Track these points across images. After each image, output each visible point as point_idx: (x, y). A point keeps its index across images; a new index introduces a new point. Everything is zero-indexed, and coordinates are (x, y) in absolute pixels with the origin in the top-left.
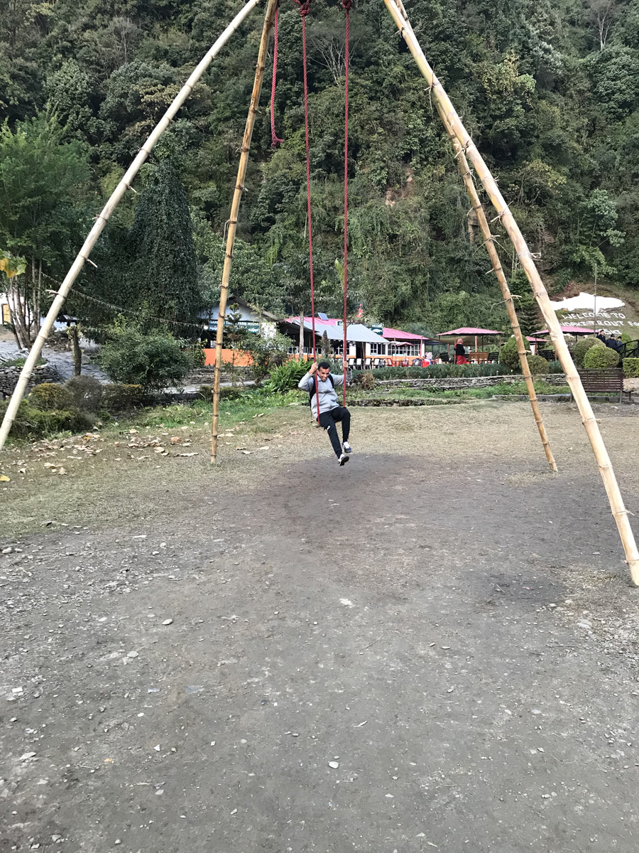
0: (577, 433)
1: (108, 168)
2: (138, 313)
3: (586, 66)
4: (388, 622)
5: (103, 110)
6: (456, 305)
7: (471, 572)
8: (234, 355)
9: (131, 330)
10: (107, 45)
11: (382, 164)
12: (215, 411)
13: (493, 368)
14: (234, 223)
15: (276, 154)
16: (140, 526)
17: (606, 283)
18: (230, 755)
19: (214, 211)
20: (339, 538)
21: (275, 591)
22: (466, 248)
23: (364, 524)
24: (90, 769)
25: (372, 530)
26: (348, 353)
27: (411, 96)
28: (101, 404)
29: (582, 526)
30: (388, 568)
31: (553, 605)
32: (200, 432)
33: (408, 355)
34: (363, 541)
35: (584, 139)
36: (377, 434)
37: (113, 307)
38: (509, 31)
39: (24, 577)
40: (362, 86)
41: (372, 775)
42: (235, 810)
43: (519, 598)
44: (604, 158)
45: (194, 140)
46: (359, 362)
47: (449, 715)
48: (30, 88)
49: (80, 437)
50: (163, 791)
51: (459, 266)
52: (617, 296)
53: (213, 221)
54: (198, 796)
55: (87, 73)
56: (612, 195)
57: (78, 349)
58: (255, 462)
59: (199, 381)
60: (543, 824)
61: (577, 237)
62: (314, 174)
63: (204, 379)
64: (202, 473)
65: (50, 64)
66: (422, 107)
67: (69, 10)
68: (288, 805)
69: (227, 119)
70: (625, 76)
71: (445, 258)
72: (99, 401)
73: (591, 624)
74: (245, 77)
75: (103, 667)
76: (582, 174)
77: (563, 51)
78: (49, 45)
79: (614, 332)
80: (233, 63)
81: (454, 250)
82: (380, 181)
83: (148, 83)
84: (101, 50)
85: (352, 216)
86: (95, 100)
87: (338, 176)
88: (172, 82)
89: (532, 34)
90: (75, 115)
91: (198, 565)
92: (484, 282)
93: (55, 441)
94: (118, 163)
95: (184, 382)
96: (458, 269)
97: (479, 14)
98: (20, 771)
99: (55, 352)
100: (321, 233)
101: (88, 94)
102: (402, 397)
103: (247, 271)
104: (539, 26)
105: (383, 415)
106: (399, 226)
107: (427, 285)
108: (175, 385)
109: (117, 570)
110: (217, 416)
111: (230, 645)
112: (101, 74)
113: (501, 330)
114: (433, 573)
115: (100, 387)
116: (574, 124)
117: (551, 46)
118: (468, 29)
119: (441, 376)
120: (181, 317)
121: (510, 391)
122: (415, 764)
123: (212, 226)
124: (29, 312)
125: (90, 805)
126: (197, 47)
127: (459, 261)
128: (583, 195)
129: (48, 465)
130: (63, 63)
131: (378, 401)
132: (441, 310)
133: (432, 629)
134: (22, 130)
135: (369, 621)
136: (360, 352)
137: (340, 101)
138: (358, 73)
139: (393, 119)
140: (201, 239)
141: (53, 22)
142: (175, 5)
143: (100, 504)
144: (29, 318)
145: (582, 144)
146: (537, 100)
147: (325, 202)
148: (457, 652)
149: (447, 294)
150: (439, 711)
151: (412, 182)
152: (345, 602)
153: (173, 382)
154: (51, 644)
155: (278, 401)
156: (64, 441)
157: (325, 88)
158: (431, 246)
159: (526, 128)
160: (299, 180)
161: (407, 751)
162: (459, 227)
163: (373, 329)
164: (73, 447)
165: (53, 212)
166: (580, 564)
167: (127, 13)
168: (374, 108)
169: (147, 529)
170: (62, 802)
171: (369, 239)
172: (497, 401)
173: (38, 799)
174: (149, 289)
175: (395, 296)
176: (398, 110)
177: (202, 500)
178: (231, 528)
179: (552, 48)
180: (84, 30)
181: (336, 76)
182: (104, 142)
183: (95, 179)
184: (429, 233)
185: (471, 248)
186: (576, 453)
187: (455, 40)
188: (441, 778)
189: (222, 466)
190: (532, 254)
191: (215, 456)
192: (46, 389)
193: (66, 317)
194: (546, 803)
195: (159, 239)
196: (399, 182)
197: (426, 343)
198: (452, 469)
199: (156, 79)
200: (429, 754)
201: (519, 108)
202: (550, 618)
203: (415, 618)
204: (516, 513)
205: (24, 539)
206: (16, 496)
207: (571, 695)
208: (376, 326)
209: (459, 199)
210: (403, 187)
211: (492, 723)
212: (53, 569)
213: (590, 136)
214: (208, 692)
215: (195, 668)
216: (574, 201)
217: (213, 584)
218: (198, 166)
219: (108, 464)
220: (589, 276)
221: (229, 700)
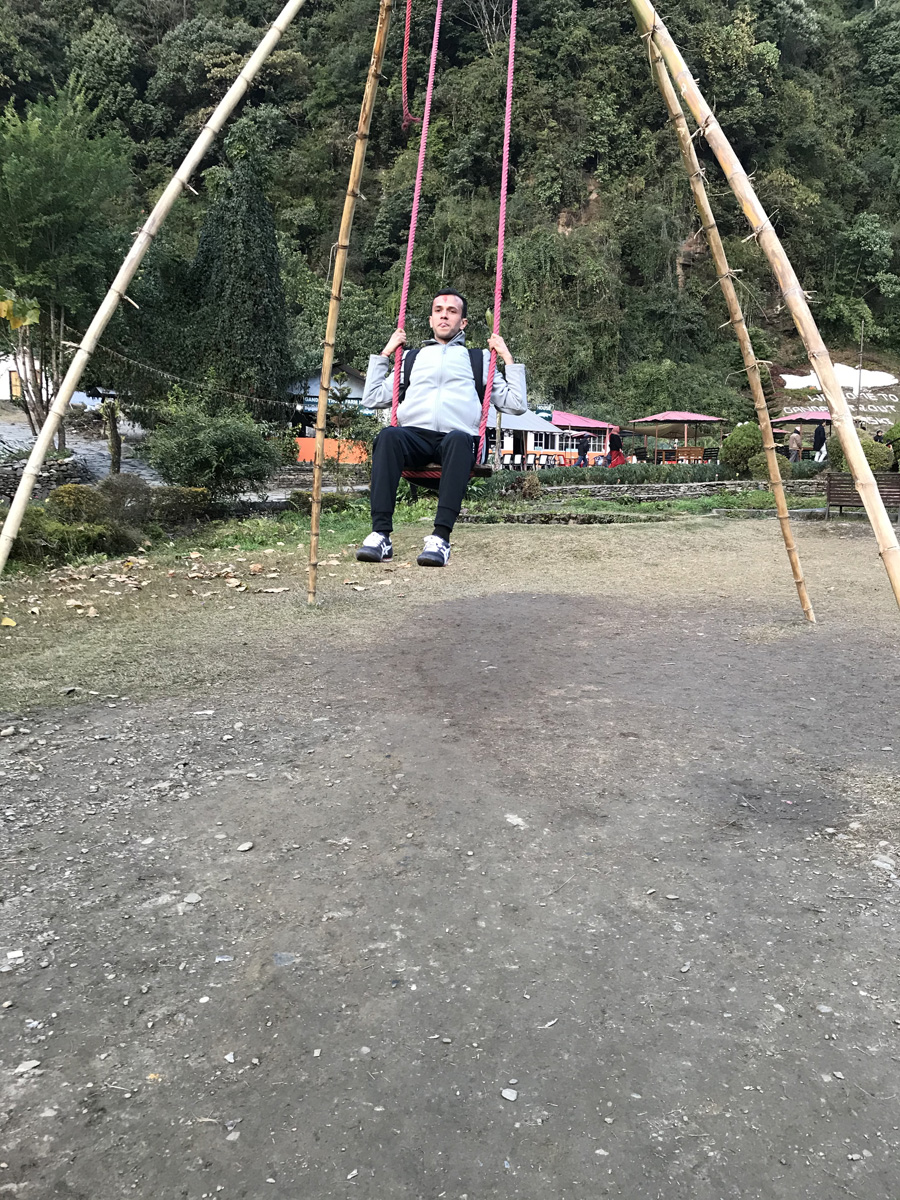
0: (838, 566)
1: (159, 176)
2: (202, 385)
3: (852, 32)
4: (581, 854)
5: (152, 89)
6: (658, 379)
7: (702, 775)
8: (339, 447)
9: (193, 409)
11: (555, 174)
12: (313, 529)
13: (711, 469)
14: (344, 247)
15: (401, 157)
16: (205, 696)
17: (872, 350)
18: (346, 1074)
19: (312, 238)
20: (499, 720)
21: (406, 800)
22: (673, 297)
23: (536, 698)
24: (123, 1092)
25: (547, 706)
26: (502, 447)
27: (598, 73)
28: (149, 515)
29: (861, 707)
30: (575, 767)
31: (831, 830)
32: (291, 558)
34: (534, 724)
35: (848, 140)
36: (547, 563)
37: (167, 375)
39: (31, 773)
40: (527, 57)
41: (572, 1114)
42: (355, 1172)
43: (777, 819)
44: (876, 167)
45: (283, 136)
46: (518, 459)
47: (687, 1012)
48: (48, 57)
49: (118, 562)
50: (238, 1134)
51: (663, 323)
52: (887, 370)
53: (310, 254)
54: (295, 1145)
55: (128, 35)
56: (886, 221)
57: (116, 438)
58: (371, 603)
59: (289, 484)
61: (833, 283)
62: (455, 187)
63: (297, 482)
64: (296, 618)
65: (76, 23)
66: (613, 89)
68: (439, 1165)
69: (331, 105)
71: (642, 311)
72: (146, 511)
73: (893, 862)
74: (357, 42)
75: (147, 918)
76: (843, 190)
77: (821, 9)
79: (881, 421)
80: (341, 21)
81: (655, 300)
82: (550, 198)
83: (217, 50)
85: (509, 248)
86: (140, 75)
87: (490, 190)
88: (251, 48)
90: (111, 97)
91: (291, 758)
92: (698, 347)
93: (81, 569)
95: (269, 485)
96: (661, 327)
98: (14, 1092)
99: (84, 441)
100: (464, 273)
101: (131, 66)
102: (581, 511)
103: (358, 327)
105: (556, 537)
106: (578, 264)
107: (617, 350)
108: (255, 490)
109: (169, 763)
110: (317, 535)
111: (341, 886)
112: (150, 37)
113: (719, 415)
114: (645, 776)
115: (148, 491)
116: (835, 116)
119: (636, 481)
120: (264, 392)
121: (734, 504)
122: (639, 1097)
123: (309, 261)
124: (47, 380)
125: (122, 1154)
127: (663, 315)
128: (843, 222)
129: (71, 602)
130: (95, 21)
131: (546, 517)
132: (635, 387)
133: (649, 867)
134: (35, 115)
135: (552, 852)
136: (519, 446)
137: (495, 79)
138: (521, 38)
139: (571, 108)
140: (292, 280)
143: (146, 663)
144: (47, 390)
145: (845, 146)
146: (781, 80)
147: (471, 228)
148: (691, 905)
149: (645, 363)
150: (669, 1004)
151: (596, 200)
152: (513, 819)
153: (252, 485)
154: (68, 880)
155: (404, 515)
156: (96, 568)
157: (473, 60)
158: (623, 293)
159: (764, 121)
160: (434, 196)
161: (624, 1075)
162: (663, 267)
163: (538, 412)
164: (109, 577)
165: (79, 236)
166: (865, 765)
168: (543, 91)
169: (214, 701)
170: (79, 1149)
171: (534, 281)
172: (718, 518)
173: (41, 1143)
174: (219, 351)
175: (570, 366)
176: (579, 94)
177: (295, 658)
178: (339, 701)
179: (804, 5)
181: (490, 42)
182: (154, 136)
183: (140, 191)
184: (620, 275)
185: (680, 297)
186: (839, 595)
188: (683, 1121)
189: (323, 608)
190: (806, 292)
191: (314, 593)
192: (70, 493)
193: (100, 390)
194: (855, 1169)
195: (232, 278)
196: (578, 200)
198: (659, 616)
199: (229, 44)
200: (660, 1080)
201: (755, 91)
202: (828, 852)
203: (623, 847)
204: (760, 684)
205: (33, 714)
206: (25, 648)
207: (876, 981)
208: (542, 411)
209: (664, 224)
210: (584, 207)
211: (756, 1027)
212: (76, 761)
213: (856, 134)
214: (310, 963)
215: (288, 922)
216: (830, 231)
217: (313, 787)
218: (289, 174)
219: (158, 603)
220: (848, 340)
221: (342, 978)
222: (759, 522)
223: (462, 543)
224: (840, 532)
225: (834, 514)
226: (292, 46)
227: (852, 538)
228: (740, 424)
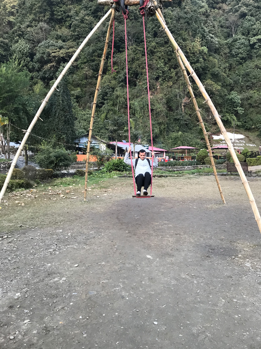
0: (231, 188)
1: (36, 82)
2: (50, 140)
3: (227, 44)
4: (168, 265)
5: (35, 59)
6: (177, 137)
7: (198, 244)
9: (48, 147)
10: (37, 33)
12: (86, 180)
13: (194, 162)
14: (95, 104)
15: (105, 77)
16: (59, 226)
17: (237, 128)
18: (112, 320)
19: (80, 99)
20: (142, 231)
21: (119, 253)
22: (181, 114)
23: (151, 225)
24: (54, 326)
25: (154, 227)
26: (135, 156)
27: (159, 54)
28: (36, 177)
29: (239, 225)
30: (164, 243)
31: (234, 257)
32: (77, 188)
33: (159, 157)
34: (152, 232)
35: (227, 72)
37: (40, 138)
38: (197, 30)
39: (14, 248)
40: (139, 50)
41: (172, 327)
42: (118, 342)
43: (219, 255)
44: (235, 79)
45: (72, 71)
47: (199, 302)
48: (5, 50)
49: (28, 190)
50: (86, 335)
51: (179, 122)
52: (241, 134)
53: (79, 103)
54: (101, 337)
55: (28, 44)
56: (239, 94)
57: (27, 155)
58: (102, 200)
59: (75, 168)
60: (245, 345)
61: (225, 110)
62: (120, 85)
63: (77, 167)
64: (81, 205)
65: (13, 41)
66: (163, 59)
67: (21, 20)
68: (139, 340)
69: (85, 63)
70: (243, 47)
71: (173, 118)
73: (250, 265)
74: (92, 46)
75: (52, 284)
76: (227, 85)
77: (218, 38)
78: (13, 33)
79: (241, 148)
81: (176, 115)
82: (146, 88)
83: (53, 49)
84: (34, 35)
85: (135, 101)
86: (32, 55)
87: (130, 86)
88: (63, 48)
89: (206, 31)
90: (23, 61)
91: (85, 242)
92: (189, 128)
93: (18, 192)
94: (41, 80)
95: (69, 168)
96: (178, 123)
97: (185, 23)
98: (24, 327)
100: (123, 108)
101: (29, 53)
102: (158, 174)
104: (209, 28)
106: (154, 106)
107: (166, 129)
108: (66, 169)
109: (52, 244)
111: (104, 275)
112: (34, 45)
113: (195, 147)
114: (183, 245)
115: (36, 170)
116: (223, 66)
117: (213, 35)
118: (181, 29)
119: (173, 165)
120: (68, 142)
121: (201, 172)
122: (189, 322)
123: (79, 105)
124: (5, 140)
125: (56, 341)
126: (73, 35)
127: (178, 119)
128: (227, 94)
129: (17, 202)
130: (19, 40)
132: (171, 139)
133: (186, 267)
134: (4, 67)
135: (160, 264)
137: (130, 56)
138: (137, 45)
139: (152, 63)
140: (75, 111)
141: (15, 24)
142: (64, 18)
143: (41, 218)
144: (5, 142)
145: (227, 74)
146: (208, 56)
147: (124, 96)
148: (198, 277)
149: (174, 133)
150: (195, 300)
151: (159, 88)
152: (149, 256)
154: (29, 275)
155: (108, 176)
156: (22, 192)
157: (124, 51)
158: (167, 114)
159: (204, 67)
160: (114, 87)
161: (185, 317)
162: (178, 106)
163: (145, 146)
164: (26, 195)
165: (16, 99)
166: (242, 241)
167: (45, 21)
168: (144, 59)
169: (62, 228)
170: (45, 340)
171: (142, 111)
172: (197, 175)
173: (34, 339)
174: (55, 130)
176: (154, 60)
177: (83, 216)
178: (96, 227)
179: (214, 37)
180: (27, 27)
181: (129, 46)
182: (35, 72)
183: (31, 86)
184: (166, 108)
185: (183, 114)
186: (232, 196)
187: (176, 33)
188: (201, 328)
189: (88, 202)
190: (220, 116)
191: (86, 198)
193: (19, 142)
194: (245, 337)
195: (58, 110)
196: (154, 88)
197: (166, 152)
198: (183, 203)
199: (57, 47)
200: (194, 318)
201: (201, 59)
202: (233, 262)
203: (178, 263)
204: (212, 220)
205: (11, 232)
206: (5, 215)
207: (248, 293)
208: (146, 146)
209: (178, 95)
210: (156, 90)
211: (218, 305)
212: (25, 245)
213: (229, 71)
214: (98, 294)
215: (91, 284)
216: (224, 96)
217: (92, 250)
218: (73, 81)
219: (41, 202)
220: (230, 126)
221: (108, 297)
222: (208, 177)
223: (126, 183)
224: (231, 179)
225: (229, 174)
226: (74, 47)
227: (234, 181)
228: (201, 149)
